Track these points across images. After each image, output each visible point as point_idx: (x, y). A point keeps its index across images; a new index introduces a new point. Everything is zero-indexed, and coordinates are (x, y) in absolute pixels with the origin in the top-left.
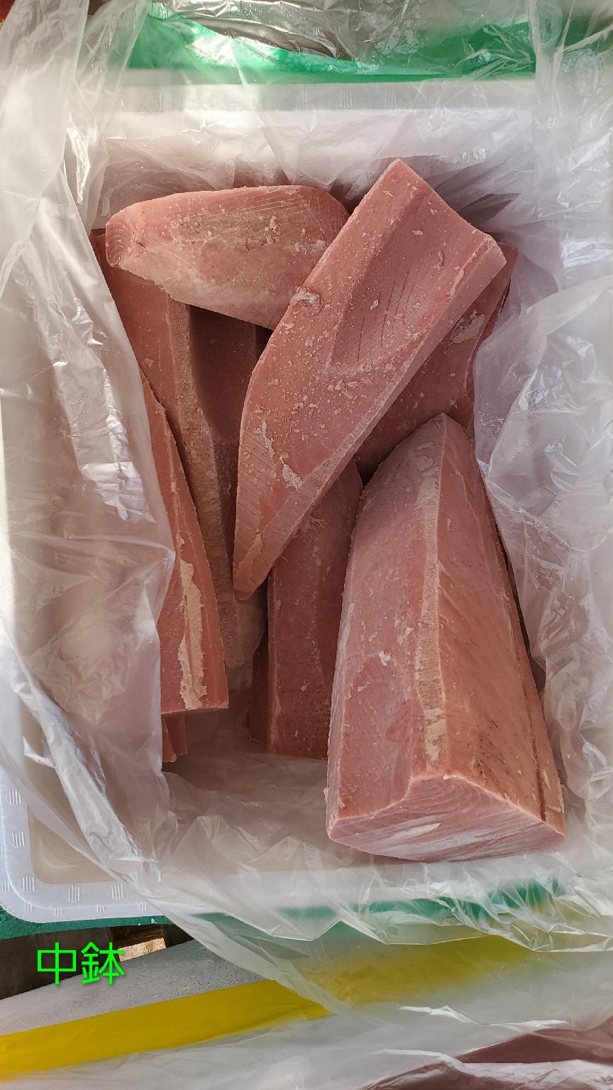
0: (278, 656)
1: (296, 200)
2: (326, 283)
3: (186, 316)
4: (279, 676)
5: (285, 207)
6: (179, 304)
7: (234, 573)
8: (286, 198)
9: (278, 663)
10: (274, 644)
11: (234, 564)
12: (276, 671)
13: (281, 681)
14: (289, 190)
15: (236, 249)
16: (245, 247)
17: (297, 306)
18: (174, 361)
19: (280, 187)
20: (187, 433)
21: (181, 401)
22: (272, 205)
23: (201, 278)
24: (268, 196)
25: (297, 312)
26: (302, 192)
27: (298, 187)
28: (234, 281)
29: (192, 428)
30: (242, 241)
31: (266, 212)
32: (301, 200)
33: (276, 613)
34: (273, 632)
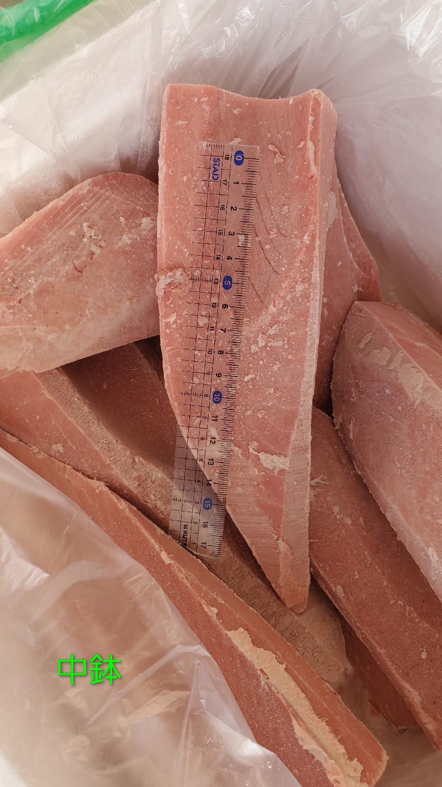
0: (376, 642)
1: (95, 195)
2: (180, 251)
3: (64, 379)
4: (392, 661)
5: (89, 208)
6: (50, 372)
7: (279, 593)
8: (83, 198)
9: (382, 648)
10: (363, 631)
11: (273, 585)
12: (385, 658)
13: (397, 664)
14: (81, 189)
15: (69, 280)
16: (76, 272)
17: (167, 294)
18: (82, 431)
19: (71, 192)
20: (140, 489)
21: (114, 464)
22: (75, 214)
23: (53, 332)
24: (64, 207)
25: (171, 299)
26: (95, 184)
27: (89, 181)
28: (87, 312)
29: (141, 481)
30: (68, 267)
31: (73, 224)
32: (99, 192)
33: (344, 600)
34: (353, 620)
